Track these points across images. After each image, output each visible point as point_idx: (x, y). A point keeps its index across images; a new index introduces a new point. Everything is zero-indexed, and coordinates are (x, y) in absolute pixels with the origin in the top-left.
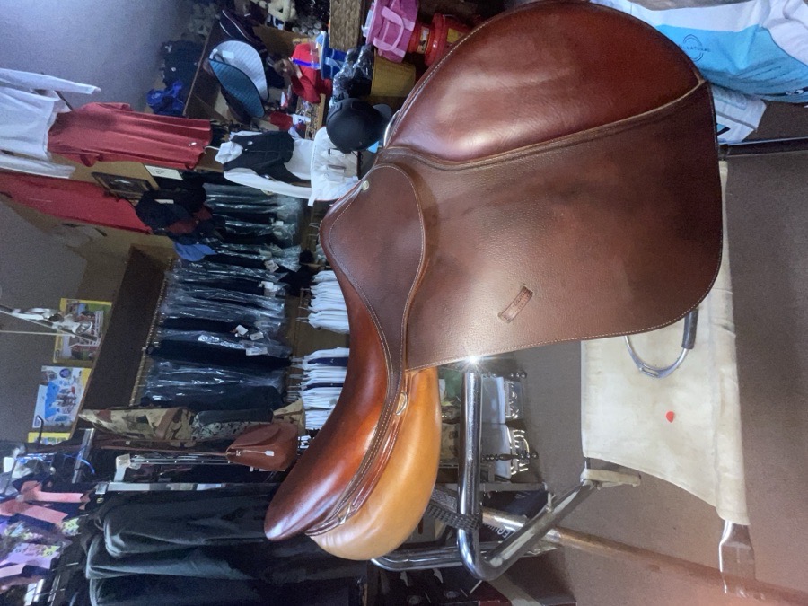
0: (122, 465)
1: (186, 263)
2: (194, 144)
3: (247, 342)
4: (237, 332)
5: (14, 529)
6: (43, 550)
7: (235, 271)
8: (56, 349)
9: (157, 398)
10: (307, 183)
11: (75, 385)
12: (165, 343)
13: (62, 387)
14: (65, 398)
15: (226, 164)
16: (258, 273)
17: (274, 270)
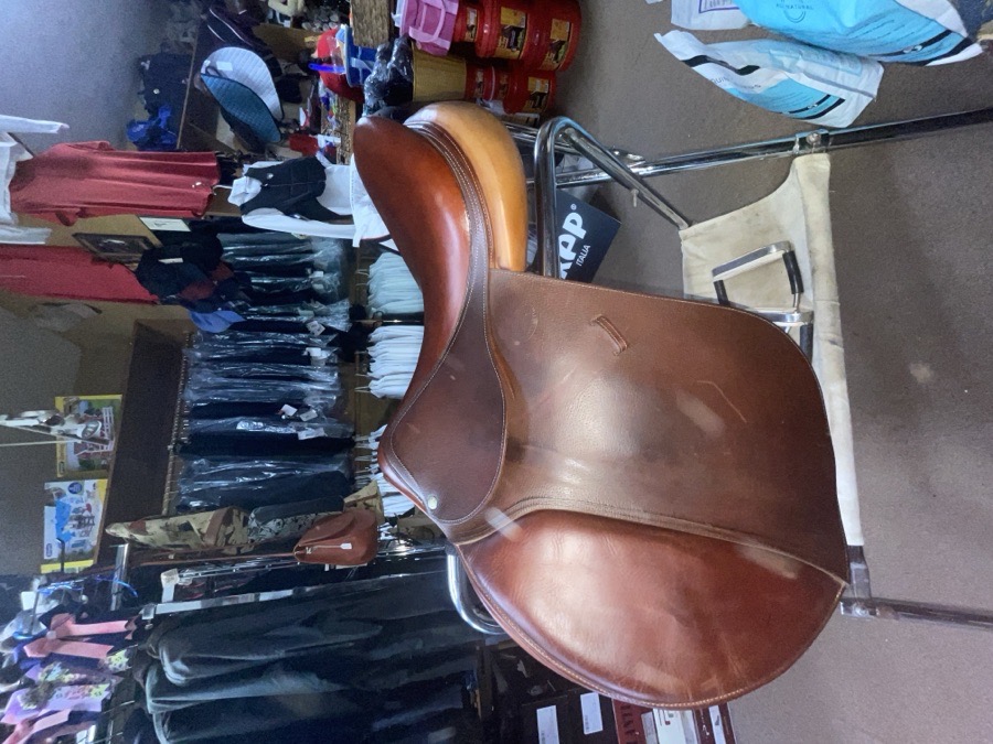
0: (169, 581)
1: (209, 336)
2: (198, 184)
3: (298, 424)
4: (284, 413)
5: (49, 672)
6: (90, 690)
7: (272, 339)
8: (59, 461)
9: (195, 504)
10: (348, 219)
11: (91, 502)
12: (196, 436)
13: (74, 506)
14: (80, 519)
15: (243, 206)
16: (300, 339)
17: (319, 333)
